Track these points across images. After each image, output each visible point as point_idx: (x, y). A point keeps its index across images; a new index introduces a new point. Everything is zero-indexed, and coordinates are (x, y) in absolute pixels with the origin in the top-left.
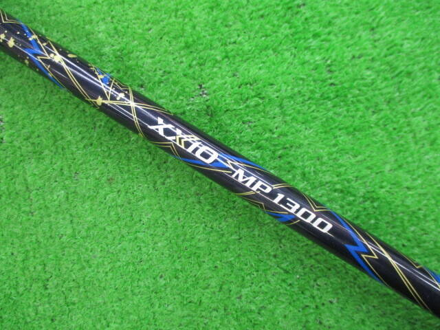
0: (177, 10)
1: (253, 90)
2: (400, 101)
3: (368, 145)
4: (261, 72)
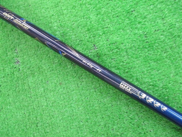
0: (84, 16)
1: (115, 46)
2: (176, 47)
3: (163, 66)
4: (118, 38)
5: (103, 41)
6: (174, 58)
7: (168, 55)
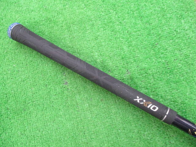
5: (134, 68)
6: (189, 81)
7: (185, 78)
